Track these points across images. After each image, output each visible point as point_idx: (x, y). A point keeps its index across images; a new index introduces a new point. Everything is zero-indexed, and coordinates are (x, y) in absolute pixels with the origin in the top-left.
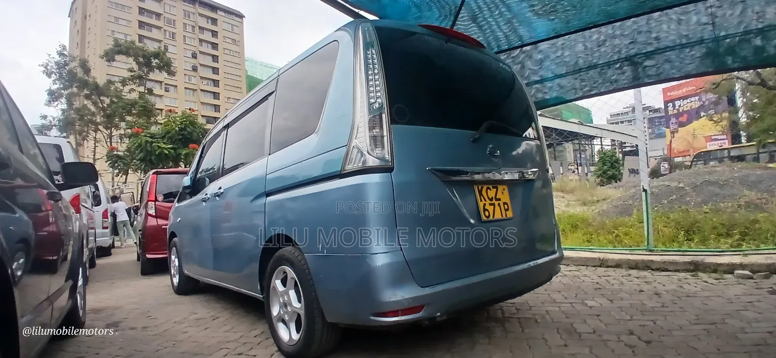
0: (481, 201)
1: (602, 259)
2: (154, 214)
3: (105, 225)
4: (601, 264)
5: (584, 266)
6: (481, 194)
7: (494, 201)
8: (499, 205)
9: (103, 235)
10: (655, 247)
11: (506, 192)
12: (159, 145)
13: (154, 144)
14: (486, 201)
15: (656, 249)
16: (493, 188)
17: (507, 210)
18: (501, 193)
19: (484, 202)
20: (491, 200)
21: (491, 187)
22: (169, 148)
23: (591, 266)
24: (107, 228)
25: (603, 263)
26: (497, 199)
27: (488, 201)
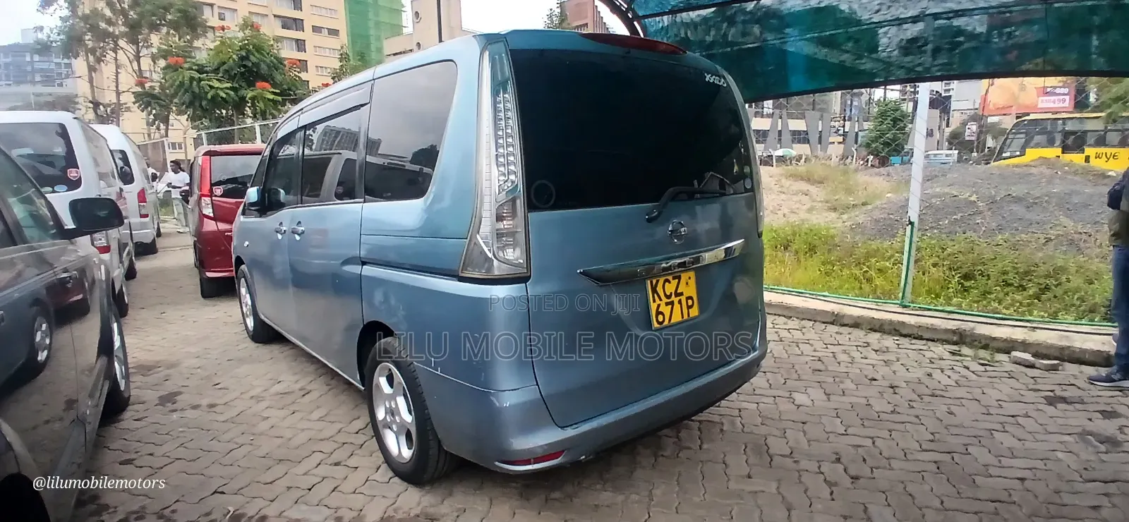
0: (654, 301)
1: (836, 313)
2: (212, 215)
3: (143, 212)
4: (834, 320)
5: (811, 320)
6: (654, 291)
7: (673, 298)
8: (680, 302)
9: (143, 226)
10: (913, 302)
11: (692, 282)
12: (211, 83)
13: (202, 82)
14: (661, 300)
15: (912, 305)
16: (674, 278)
17: (689, 307)
18: (685, 284)
19: (658, 301)
20: (668, 297)
21: (670, 278)
22: (227, 88)
23: (820, 321)
24: (146, 216)
25: (836, 320)
26: (677, 295)
27: (665, 300)
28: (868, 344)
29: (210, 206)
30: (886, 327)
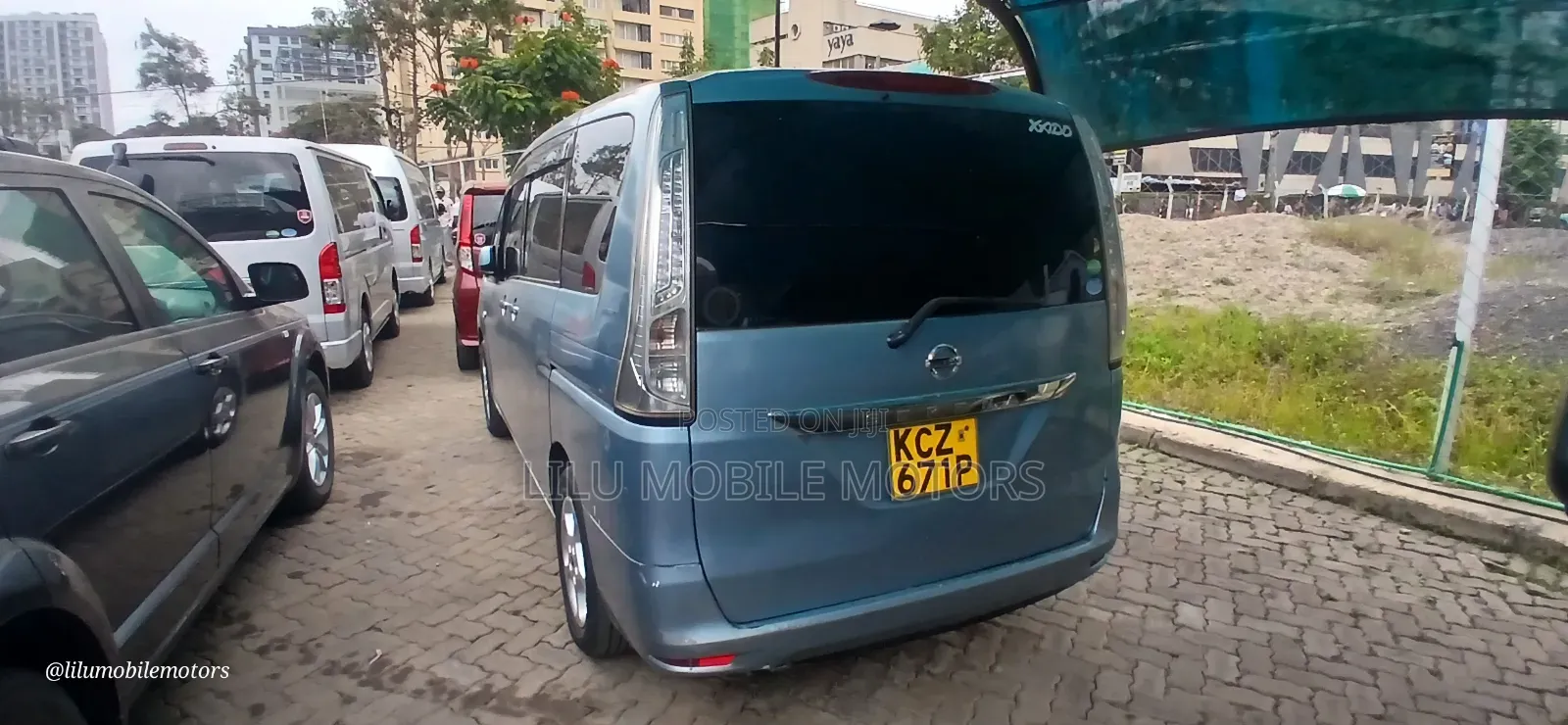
0: (898, 459)
1: (1315, 477)
2: (471, 269)
3: (416, 255)
4: (1310, 488)
5: (1272, 484)
6: (900, 444)
7: (934, 456)
9: (415, 272)
10: (1449, 473)
11: (971, 436)
12: (508, 92)
13: (499, 91)
14: (910, 457)
15: (1446, 477)
16: (938, 428)
18: (958, 436)
19: (904, 459)
20: (925, 454)
21: (931, 427)
22: (527, 98)
23: (1286, 487)
24: (420, 260)
25: (1314, 488)
26: (940, 451)
27: (918, 458)
28: (1350, 536)
29: (470, 257)
30: (1395, 510)
